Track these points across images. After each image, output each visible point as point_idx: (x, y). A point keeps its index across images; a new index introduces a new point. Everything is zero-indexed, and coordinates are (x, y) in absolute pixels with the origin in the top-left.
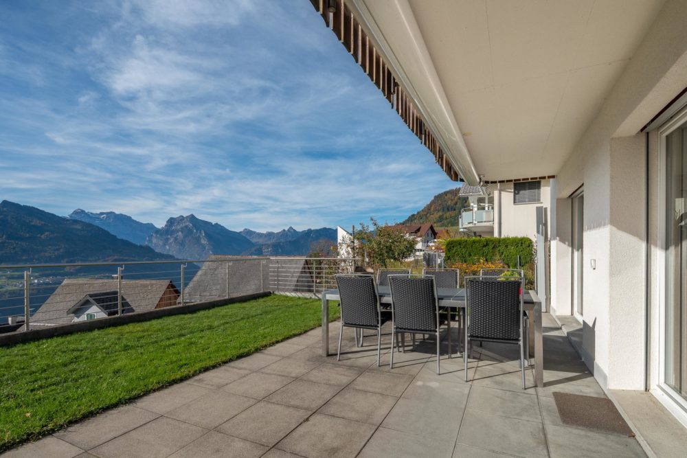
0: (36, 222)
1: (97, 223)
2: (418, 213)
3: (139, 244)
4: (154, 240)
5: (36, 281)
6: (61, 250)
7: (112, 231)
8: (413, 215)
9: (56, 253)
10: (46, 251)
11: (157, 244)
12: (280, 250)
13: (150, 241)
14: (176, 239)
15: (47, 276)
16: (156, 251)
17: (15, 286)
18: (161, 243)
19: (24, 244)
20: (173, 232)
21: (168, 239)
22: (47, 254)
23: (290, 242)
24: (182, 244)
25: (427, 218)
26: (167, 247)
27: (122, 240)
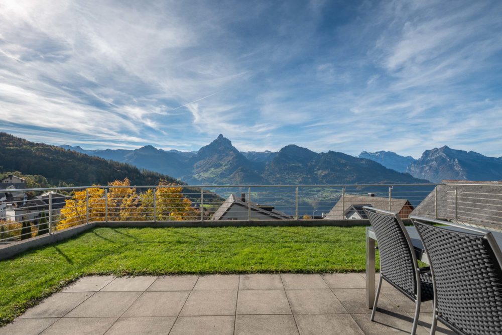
0: (343, 161)
1: (374, 159)
3: (401, 172)
4: (413, 169)
6: (355, 177)
7: (383, 164)
9: (352, 178)
10: (347, 178)
11: (415, 172)
13: (409, 169)
14: (431, 167)
15: (347, 192)
16: (414, 177)
18: (418, 171)
19: (337, 174)
20: (427, 162)
21: (423, 168)
22: (348, 179)
24: (436, 171)
26: (423, 174)
27: (389, 169)
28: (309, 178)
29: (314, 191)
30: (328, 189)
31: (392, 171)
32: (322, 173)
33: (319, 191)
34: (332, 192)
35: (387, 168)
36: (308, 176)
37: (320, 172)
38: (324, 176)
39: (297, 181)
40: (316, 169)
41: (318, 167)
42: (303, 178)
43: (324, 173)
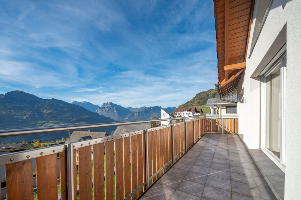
0: (62, 105)
1: (81, 105)
2: (190, 100)
3: (94, 112)
4: (99, 111)
5: (62, 124)
7: (85, 108)
8: (189, 101)
9: (68, 115)
11: (99, 112)
12: (140, 114)
13: (97, 111)
14: (106, 110)
15: (65, 123)
16: (99, 114)
17: (56, 126)
18: (101, 112)
19: (58, 112)
20: (104, 108)
21: (103, 110)
22: (65, 116)
23: (144, 111)
24: (108, 112)
25: (194, 102)
26: (103, 113)
27: (88, 111)
28: (36, 115)
29: (40, 123)
30: (52, 122)
31: (90, 112)
32: (47, 111)
33: (45, 123)
34: (55, 123)
35: (88, 110)
36: (36, 114)
37: (45, 111)
38: (48, 113)
39: (25, 116)
40: (42, 109)
41: (43, 108)
42: (30, 115)
43: (49, 111)
